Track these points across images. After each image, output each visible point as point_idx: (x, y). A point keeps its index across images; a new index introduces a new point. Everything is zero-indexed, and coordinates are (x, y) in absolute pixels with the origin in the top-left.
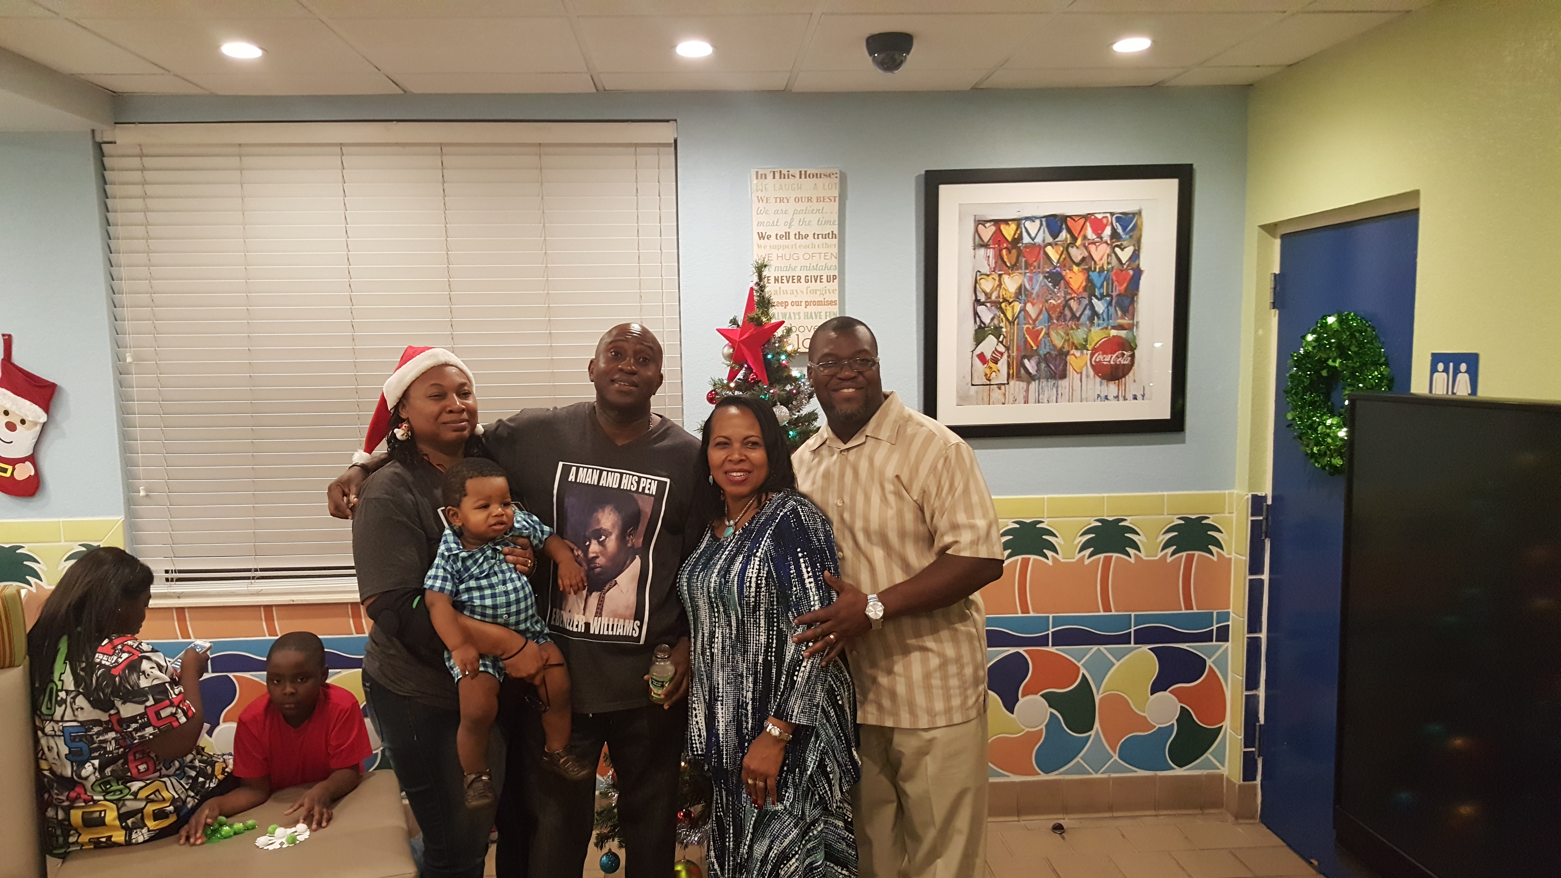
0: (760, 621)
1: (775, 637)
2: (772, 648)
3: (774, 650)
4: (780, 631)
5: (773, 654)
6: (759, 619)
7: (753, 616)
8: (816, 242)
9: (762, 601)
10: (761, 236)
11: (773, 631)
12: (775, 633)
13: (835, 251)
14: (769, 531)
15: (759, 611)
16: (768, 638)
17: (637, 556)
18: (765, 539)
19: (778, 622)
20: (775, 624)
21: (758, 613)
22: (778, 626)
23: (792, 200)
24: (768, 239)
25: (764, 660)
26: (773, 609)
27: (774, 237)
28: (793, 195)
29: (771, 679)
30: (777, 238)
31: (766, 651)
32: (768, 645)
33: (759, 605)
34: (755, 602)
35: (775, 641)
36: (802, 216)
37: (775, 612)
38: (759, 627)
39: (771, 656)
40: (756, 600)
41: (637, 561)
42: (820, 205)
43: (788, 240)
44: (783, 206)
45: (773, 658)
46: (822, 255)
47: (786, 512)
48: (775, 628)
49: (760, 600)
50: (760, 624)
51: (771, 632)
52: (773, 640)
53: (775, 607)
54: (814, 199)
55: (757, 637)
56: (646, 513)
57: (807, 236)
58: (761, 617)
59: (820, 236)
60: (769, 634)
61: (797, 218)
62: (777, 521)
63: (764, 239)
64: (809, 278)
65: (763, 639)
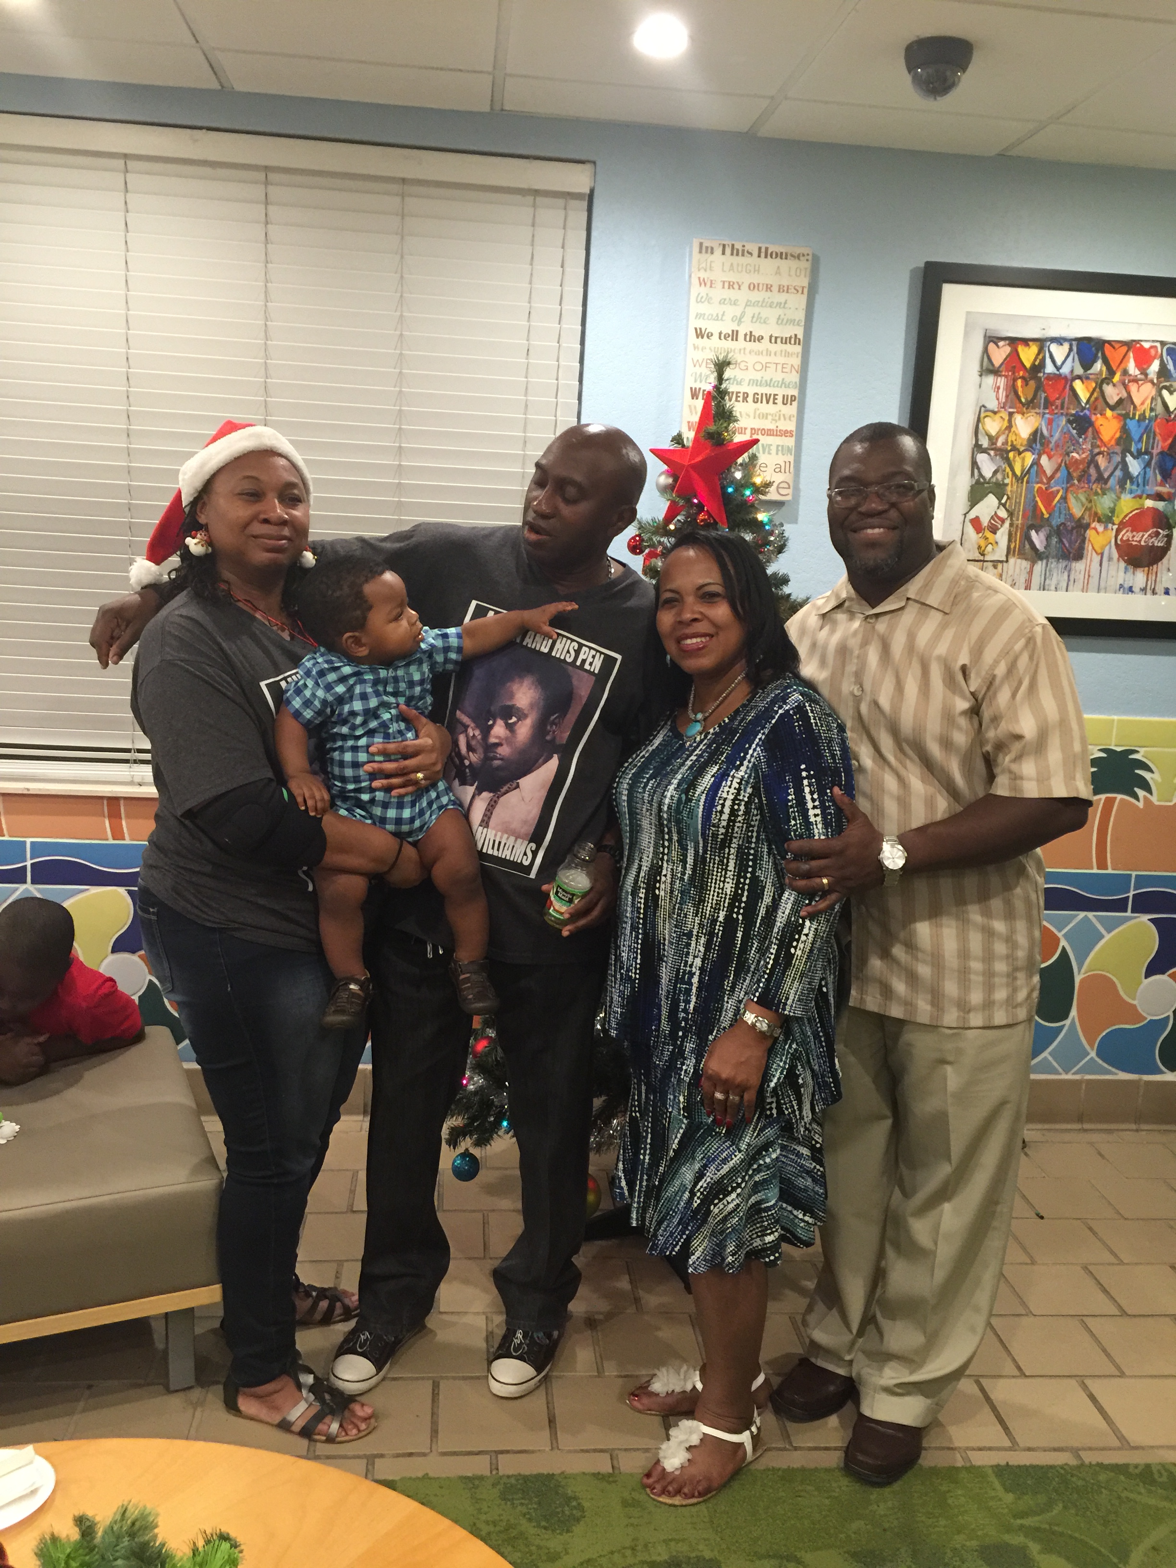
0: (728, 862)
1: (746, 887)
2: (740, 902)
3: (743, 905)
4: (755, 879)
5: (741, 911)
6: (728, 859)
7: (720, 853)
8: (773, 347)
9: (735, 835)
10: (700, 334)
11: (745, 878)
12: (748, 881)
13: (797, 361)
14: (760, 736)
15: (729, 847)
16: (737, 887)
17: (556, 757)
18: (754, 746)
19: (754, 867)
20: (750, 870)
21: (727, 850)
22: (753, 873)
23: (745, 287)
24: (708, 337)
25: (727, 917)
26: (749, 848)
27: (716, 336)
28: (747, 279)
29: (735, 945)
30: (720, 338)
31: (731, 906)
32: (736, 897)
33: (731, 840)
34: (726, 834)
35: (746, 893)
36: (756, 310)
37: (752, 852)
38: (726, 870)
39: (738, 913)
40: (727, 831)
41: (553, 764)
42: (782, 297)
43: (735, 342)
44: (732, 294)
45: (740, 917)
46: (780, 367)
47: (788, 711)
48: (749, 875)
49: (733, 833)
50: (727, 866)
51: (742, 880)
52: (743, 890)
53: (753, 845)
54: (775, 289)
55: (722, 884)
56: (581, 697)
57: (759, 339)
58: (731, 857)
59: (779, 340)
60: (738, 883)
61: (750, 311)
62: (773, 721)
63: (702, 337)
64: (760, 397)
65: (729, 887)
